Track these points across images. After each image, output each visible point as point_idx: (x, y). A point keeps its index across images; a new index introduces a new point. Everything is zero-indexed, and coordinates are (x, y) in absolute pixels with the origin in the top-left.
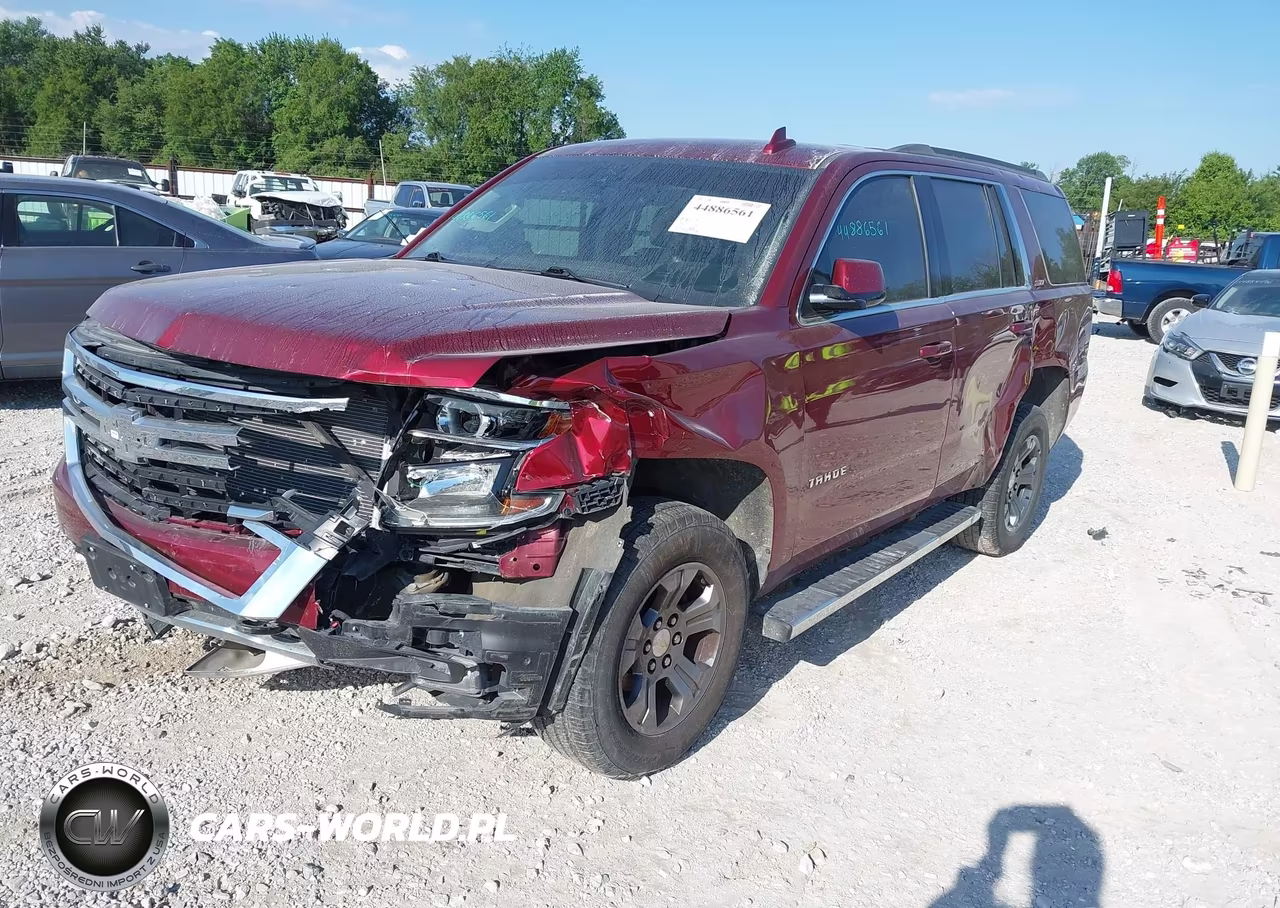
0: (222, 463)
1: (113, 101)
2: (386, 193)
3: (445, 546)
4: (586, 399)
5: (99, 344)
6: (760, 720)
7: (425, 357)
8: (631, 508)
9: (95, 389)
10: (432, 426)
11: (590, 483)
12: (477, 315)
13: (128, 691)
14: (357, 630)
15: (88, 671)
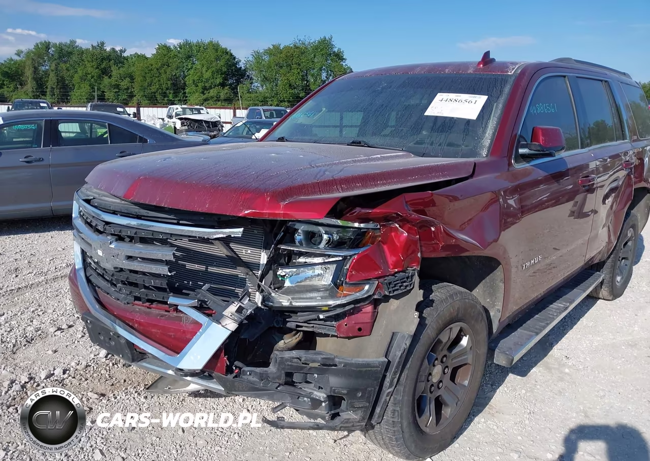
0: (164, 270)
1: (110, 77)
2: (242, 113)
3: (301, 317)
4: (391, 221)
5: (92, 198)
6: (493, 415)
7: (292, 200)
8: (422, 291)
9: (89, 224)
10: (292, 241)
11: (393, 275)
12: (320, 170)
13: (113, 399)
14: (250, 374)
15: (91, 385)
